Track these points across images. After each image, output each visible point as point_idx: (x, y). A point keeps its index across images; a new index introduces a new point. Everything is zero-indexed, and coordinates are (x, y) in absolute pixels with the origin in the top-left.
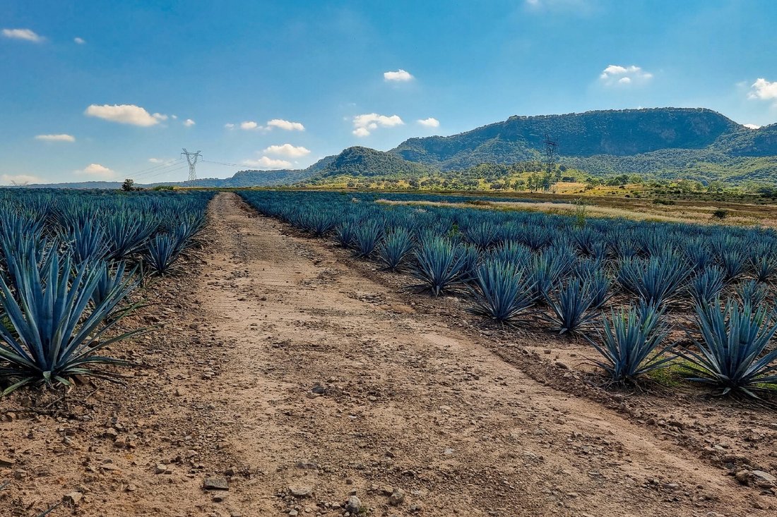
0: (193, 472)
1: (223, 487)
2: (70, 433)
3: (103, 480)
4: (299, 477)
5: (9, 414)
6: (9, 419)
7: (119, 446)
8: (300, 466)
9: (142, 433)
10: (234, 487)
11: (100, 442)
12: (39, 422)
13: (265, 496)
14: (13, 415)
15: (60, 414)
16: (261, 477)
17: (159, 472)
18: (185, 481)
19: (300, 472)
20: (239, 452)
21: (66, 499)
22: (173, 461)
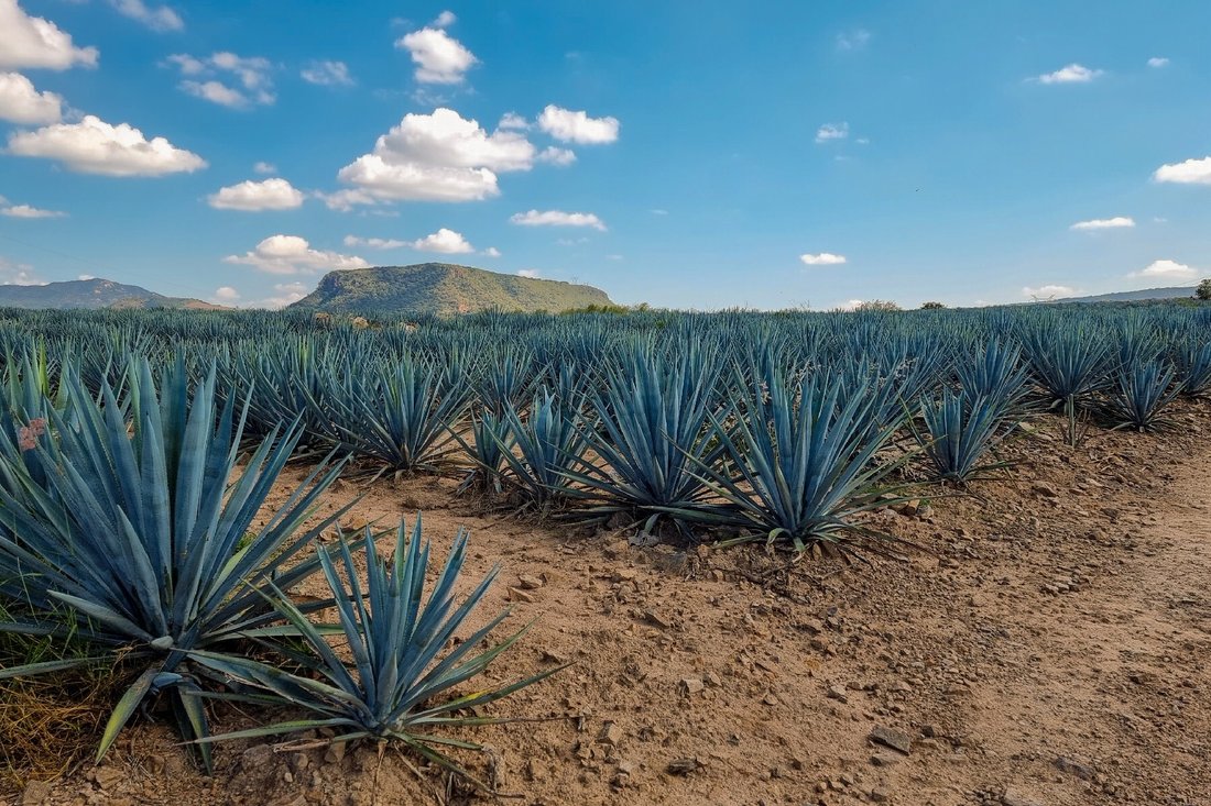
0: (881, 713)
1: (901, 747)
2: (762, 611)
3: (745, 678)
4: (1044, 780)
5: (716, 572)
6: (715, 578)
7: (816, 646)
8: (1059, 764)
9: (858, 640)
10: (922, 754)
11: (794, 634)
12: (741, 589)
13: (958, 787)
14: (719, 574)
15: (772, 587)
16: (977, 756)
17: (833, 696)
18: (855, 720)
19: (1051, 773)
20: (973, 706)
21: (682, 683)
22: (866, 689)
